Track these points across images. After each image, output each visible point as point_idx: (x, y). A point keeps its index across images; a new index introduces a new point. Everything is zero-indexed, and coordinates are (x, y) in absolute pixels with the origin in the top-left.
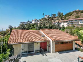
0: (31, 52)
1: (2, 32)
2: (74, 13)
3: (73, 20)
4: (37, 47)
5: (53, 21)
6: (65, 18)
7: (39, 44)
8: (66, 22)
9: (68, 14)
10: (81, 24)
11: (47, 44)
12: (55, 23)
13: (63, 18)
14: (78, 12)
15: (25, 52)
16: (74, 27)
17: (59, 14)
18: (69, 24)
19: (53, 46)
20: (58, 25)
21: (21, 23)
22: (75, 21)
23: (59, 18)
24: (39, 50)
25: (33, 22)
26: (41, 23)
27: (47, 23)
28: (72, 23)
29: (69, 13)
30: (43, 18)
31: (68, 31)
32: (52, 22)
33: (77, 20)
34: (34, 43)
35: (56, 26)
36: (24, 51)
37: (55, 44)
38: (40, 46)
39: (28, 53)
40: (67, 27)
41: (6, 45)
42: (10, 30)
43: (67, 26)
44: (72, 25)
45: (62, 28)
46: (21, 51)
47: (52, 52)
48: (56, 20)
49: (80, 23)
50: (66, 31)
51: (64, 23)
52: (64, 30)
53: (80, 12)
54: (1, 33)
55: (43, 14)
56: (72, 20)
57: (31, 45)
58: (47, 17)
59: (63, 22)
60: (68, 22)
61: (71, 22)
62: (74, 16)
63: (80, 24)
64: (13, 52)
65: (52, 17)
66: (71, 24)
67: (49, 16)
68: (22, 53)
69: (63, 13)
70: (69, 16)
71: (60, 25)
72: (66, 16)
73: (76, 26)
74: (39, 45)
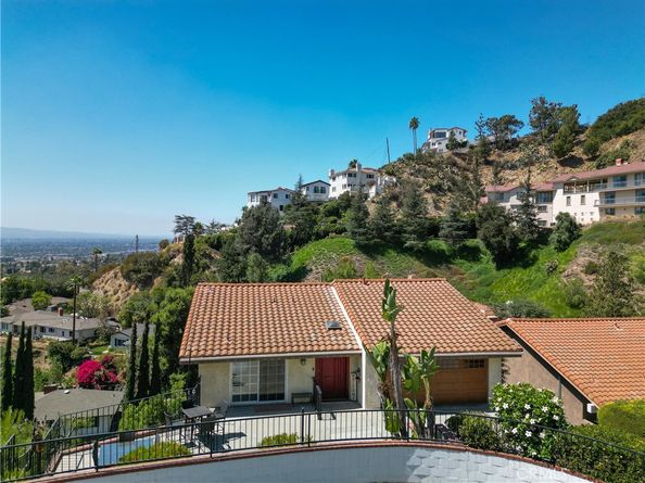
0: (272, 397)
1: (136, 262)
3: (644, 175)
5: (487, 174)
6: (593, 152)
7: (311, 364)
8: (593, 184)
9: (622, 111)
12: (502, 196)
13: (578, 152)
15: (245, 397)
17: (544, 114)
18: (619, 202)
20: (527, 206)
21: (252, 195)
23: (543, 150)
25: (338, 189)
26: (395, 198)
27: (437, 189)
30: (409, 157)
34: (286, 362)
35: (509, 219)
36: (241, 391)
39: (257, 402)
40: (597, 227)
41: (161, 348)
42: (181, 245)
43: (597, 217)
44: (641, 211)
45: (554, 236)
46: (231, 391)
47: (367, 407)
48: (513, 167)
51: (575, 198)
52: (571, 251)
54: (131, 266)
55: (415, 124)
56: (637, 174)
57: (272, 368)
58: (441, 147)
59: (568, 186)
61: (631, 185)
64: (198, 390)
65: (486, 144)
66: (632, 201)
67: (459, 138)
68: (236, 398)
69: (574, 109)
70: (627, 131)
71: (543, 209)
72: (605, 131)
74: (309, 369)
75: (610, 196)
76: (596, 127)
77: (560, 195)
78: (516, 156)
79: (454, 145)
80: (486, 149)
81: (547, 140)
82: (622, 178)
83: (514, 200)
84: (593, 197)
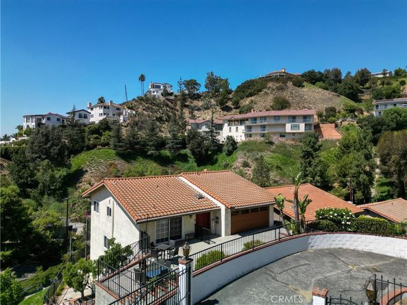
2: (270, 84)
3: (265, 118)
4: (188, 226)
5: (186, 112)
6: (237, 105)
7: (194, 217)
8: (241, 121)
9: (248, 84)
10: (294, 134)
11: (212, 217)
12: (198, 126)
13: (230, 104)
14: (285, 82)
16: (271, 143)
17: (213, 82)
18: (253, 131)
19: (226, 219)
20: (211, 132)
22: (272, 122)
23: (213, 101)
24: (194, 232)
27: (160, 120)
28: (263, 127)
29: (252, 81)
30: (141, 99)
31: (249, 161)
32: (182, 117)
33: (279, 117)
34: (183, 218)
35: (203, 139)
36: (160, 238)
37: (231, 215)
38: (195, 222)
40: (245, 144)
43: (243, 139)
44: (263, 135)
45: (225, 148)
46: (156, 237)
47: (226, 235)
48: (199, 110)
49: (288, 128)
50: (240, 160)
51: (234, 128)
52: (234, 156)
53: (290, 84)
55: (142, 78)
56: (261, 118)
57: (176, 221)
58: (158, 94)
59: (230, 122)
60: (248, 123)
61: (259, 123)
62: (271, 97)
63: (289, 133)
65: (184, 95)
66: (259, 131)
67: (169, 90)
68: (158, 241)
69: (226, 81)
70: (251, 95)
71: (218, 134)
72: (241, 94)
73: (277, 140)
75: (249, 128)
76: (237, 91)
77: (226, 127)
78: (200, 103)
79: (166, 94)
80: (184, 98)
81: (214, 96)
82: (255, 119)
83: (204, 129)
84: (242, 128)
